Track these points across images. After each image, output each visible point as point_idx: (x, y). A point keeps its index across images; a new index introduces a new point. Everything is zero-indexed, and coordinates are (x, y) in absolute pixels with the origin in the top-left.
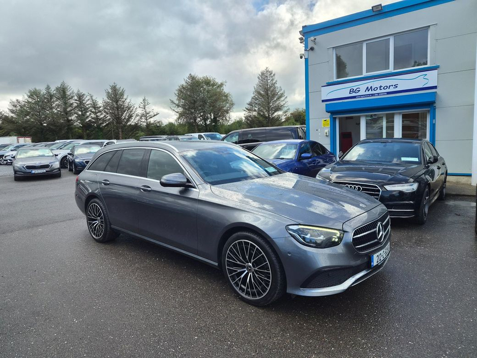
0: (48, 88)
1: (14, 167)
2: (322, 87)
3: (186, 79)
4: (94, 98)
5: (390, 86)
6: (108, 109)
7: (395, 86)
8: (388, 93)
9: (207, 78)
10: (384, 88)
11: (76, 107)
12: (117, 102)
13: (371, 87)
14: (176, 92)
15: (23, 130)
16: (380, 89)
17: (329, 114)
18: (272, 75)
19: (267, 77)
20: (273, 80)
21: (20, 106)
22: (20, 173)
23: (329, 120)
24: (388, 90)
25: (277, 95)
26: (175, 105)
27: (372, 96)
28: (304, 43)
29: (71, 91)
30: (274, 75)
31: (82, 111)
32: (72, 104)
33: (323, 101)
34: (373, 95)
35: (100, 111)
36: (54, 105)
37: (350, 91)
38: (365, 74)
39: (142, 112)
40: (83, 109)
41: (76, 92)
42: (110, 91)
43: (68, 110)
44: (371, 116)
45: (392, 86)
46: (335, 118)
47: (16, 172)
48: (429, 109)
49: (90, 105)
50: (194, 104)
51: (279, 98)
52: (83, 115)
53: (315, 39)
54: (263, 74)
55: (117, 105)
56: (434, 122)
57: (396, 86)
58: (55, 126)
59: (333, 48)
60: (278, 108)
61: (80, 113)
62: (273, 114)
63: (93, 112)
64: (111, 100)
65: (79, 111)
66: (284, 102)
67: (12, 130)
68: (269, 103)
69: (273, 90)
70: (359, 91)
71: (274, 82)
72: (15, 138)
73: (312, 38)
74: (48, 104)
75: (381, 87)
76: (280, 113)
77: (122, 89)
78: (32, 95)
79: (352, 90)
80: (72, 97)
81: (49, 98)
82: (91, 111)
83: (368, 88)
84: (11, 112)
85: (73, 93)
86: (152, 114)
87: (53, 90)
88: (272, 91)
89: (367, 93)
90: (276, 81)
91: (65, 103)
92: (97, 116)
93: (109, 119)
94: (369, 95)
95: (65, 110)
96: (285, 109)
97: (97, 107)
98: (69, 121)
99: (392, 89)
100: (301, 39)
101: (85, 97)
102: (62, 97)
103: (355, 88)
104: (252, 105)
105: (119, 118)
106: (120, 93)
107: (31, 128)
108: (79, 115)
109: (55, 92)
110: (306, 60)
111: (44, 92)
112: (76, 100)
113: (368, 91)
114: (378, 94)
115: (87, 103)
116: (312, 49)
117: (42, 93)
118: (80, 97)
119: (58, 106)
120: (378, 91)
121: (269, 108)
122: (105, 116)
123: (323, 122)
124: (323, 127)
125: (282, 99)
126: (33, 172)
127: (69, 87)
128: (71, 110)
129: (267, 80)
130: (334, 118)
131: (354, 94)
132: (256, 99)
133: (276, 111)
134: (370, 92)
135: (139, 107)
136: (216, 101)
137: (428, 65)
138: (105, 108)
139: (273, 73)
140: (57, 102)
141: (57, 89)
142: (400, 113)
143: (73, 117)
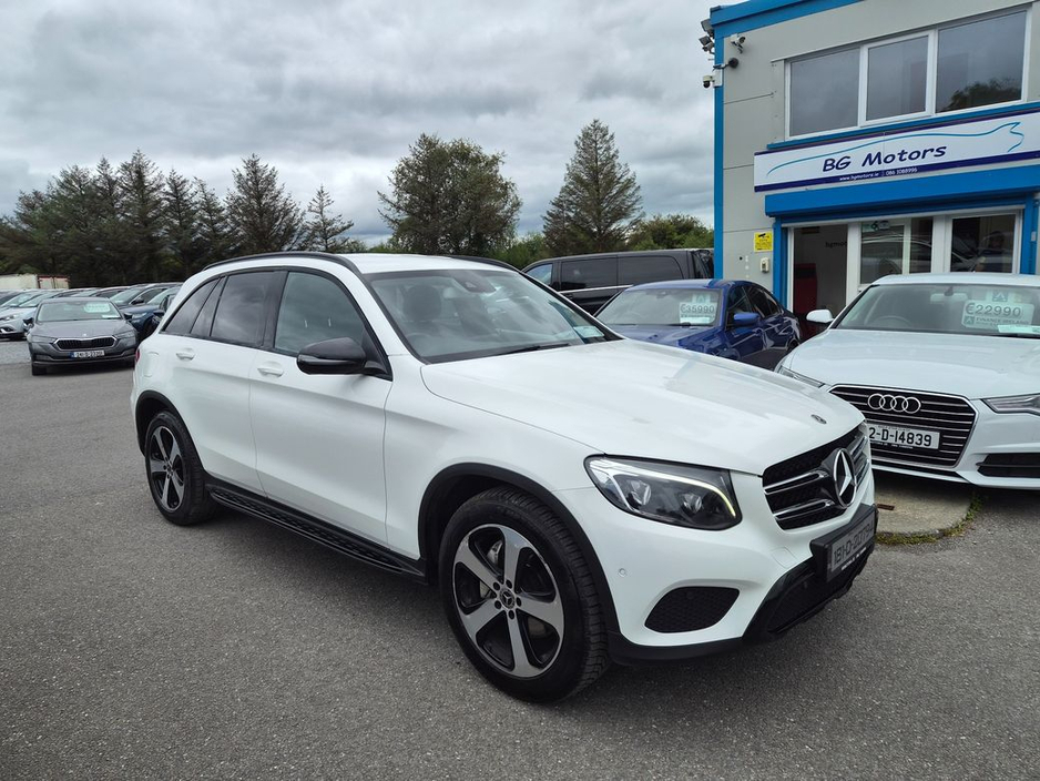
0: (104, 165)
1: (30, 344)
2: (756, 154)
3: (413, 145)
4: (208, 189)
5: (925, 151)
6: (239, 214)
7: (938, 150)
8: (921, 169)
9: (462, 144)
10: (910, 158)
11: (167, 209)
12: (259, 197)
13: (879, 155)
14: (393, 177)
15: (50, 261)
16: (901, 159)
17: (773, 220)
18: (608, 137)
19: (595, 142)
20: (608, 149)
21: (42, 206)
22: (45, 358)
23: (770, 233)
24: (920, 162)
25: (618, 183)
26: (389, 206)
27: (879, 176)
28: (713, 50)
29: (156, 174)
30: (612, 137)
31: (180, 219)
32: (159, 202)
33: (758, 189)
34: (882, 173)
35: (221, 219)
36: (118, 205)
37: (826, 165)
38: (863, 122)
39: (316, 221)
40: (183, 214)
41: (167, 175)
42: (244, 173)
43: (150, 215)
44: (875, 224)
45: (932, 150)
46: (785, 231)
47: (35, 354)
48: (1023, 206)
49: (198, 206)
50: (433, 202)
51: (621, 191)
52: (184, 227)
53: (742, 39)
54: (586, 135)
55: (259, 203)
56: (1033, 239)
57: (941, 151)
58: (121, 252)
59: (785, 60)
60: (620, 214)
61: (176, 222)
62: (610, 224)
63: (205, 221)
64: (246, 193)
65: (175, 217)
66: (634, 199)
67: (24, 261)
68: (600, 202)
69: (609, 172)
70: (848, 164)
71: (612, 152)
72: (32, 278)
73: (734, 37)
74: (105, 203)
75: (903, 153)
76: (624, 223)
77: (270, 168)
78: (67, 181)
79: (829, 162)
80: (159, 187)
81: (106, 187)
82: (201, 218)
83: (869, 156)
84: (22, 219)
85: (161, 177)
86: (337, 225)
87: (115, 170)
88: (606, 175)
89: (868, 168)
90: (617, 151)
91: (144, 201)
92: (215, 230)
93: (242, 237)
94: (874, 173)
95: (143, 215)
96: (635, 215)
97: (215, 211)
98: (152, 240)
99: (930, 159)
100: (705, 41)
101: (187, 186)
102: (135, 187)
103: (837, 159)
104: (561, 206)
105: (263, 234)
106: (267, 177)
107: (68, 258)
108: (174, 227)
109: (119, 175)
110: (719, 91)
111: (93, 173)
112: (167, 193)
113: (871, 163)
114: (895, 170)
115: (194, 200)
116: (734, 64)
117: (91, 177)
118: (177, 186)
119: (127, 206)
120: (897, 164)
121: (599, 213)
122: (233, 229)
123: (756, 240)
124: (755, 250)
125: (630, 192)
126: (76, 355)
127: (151, 164)
128: (157, 217)
129: (596, 149)
130: (783, 228)
131: (834, 173)
132: (571, 193)
133: (615, 219)
134: (876, 167)
135: (310, 210)
136: (481, 196)
137: (1024, 100)
138: (235, 212)
139: (610, 133)
140: (125, 198)
141: (125, 167)
142: (947, 217)
143: (161, 233)
